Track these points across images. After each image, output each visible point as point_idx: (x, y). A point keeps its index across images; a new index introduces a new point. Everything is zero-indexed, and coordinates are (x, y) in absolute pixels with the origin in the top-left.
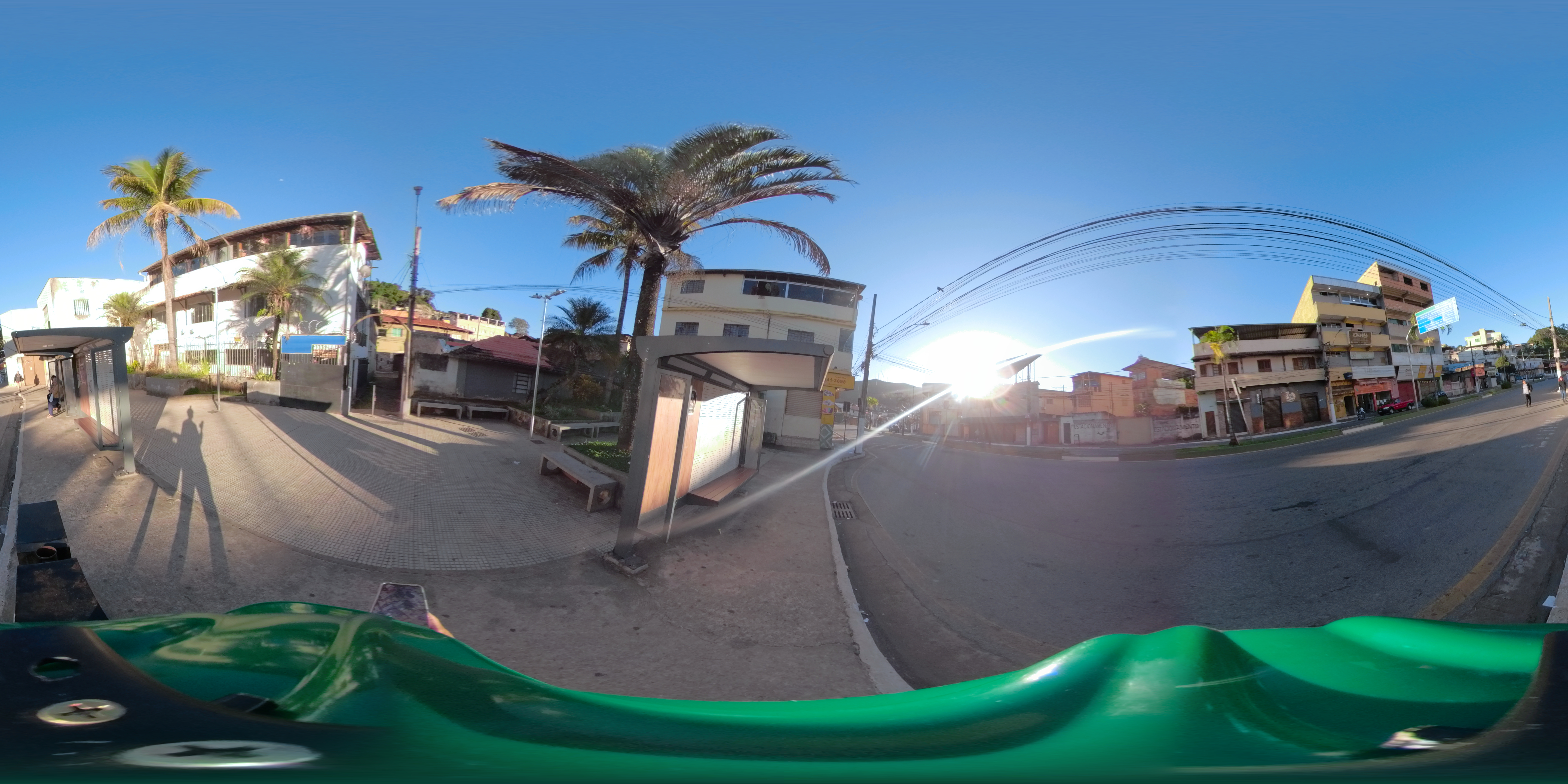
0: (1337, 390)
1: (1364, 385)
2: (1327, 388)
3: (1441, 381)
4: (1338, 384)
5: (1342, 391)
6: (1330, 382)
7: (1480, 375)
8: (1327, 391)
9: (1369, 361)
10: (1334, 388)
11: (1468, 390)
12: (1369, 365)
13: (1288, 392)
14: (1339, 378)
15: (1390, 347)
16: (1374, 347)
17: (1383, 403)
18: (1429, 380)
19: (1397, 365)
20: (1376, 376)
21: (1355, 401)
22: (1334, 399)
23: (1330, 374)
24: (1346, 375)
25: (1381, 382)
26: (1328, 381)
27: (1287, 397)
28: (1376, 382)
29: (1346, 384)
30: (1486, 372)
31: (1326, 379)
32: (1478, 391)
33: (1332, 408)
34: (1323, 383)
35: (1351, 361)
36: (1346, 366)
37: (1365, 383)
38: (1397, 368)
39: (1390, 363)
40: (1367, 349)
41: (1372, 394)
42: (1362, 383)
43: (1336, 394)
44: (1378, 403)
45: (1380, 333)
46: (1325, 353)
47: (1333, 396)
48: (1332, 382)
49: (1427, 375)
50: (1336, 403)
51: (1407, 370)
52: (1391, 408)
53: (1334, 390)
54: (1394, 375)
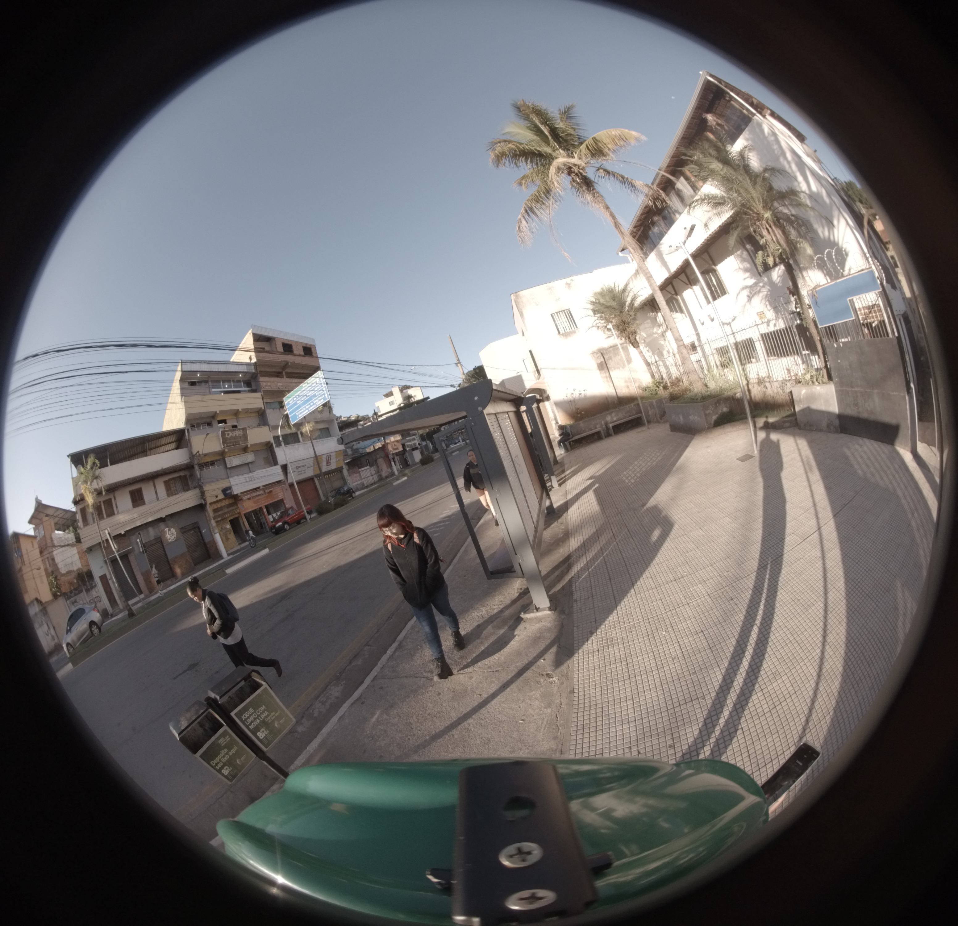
0: (220, 513)
1: (249, 499)
2: (207, 514)
3: (345, 472)
4: (219, 505)
5: (225, 513)
6: (208, 505)
7: (395, 452)
8: (208, 518)
9: (250, 466)
10: (215, 511)
11: (384, 474)
12: (250, 472)
13: (167, 529)
14: (217, 497)
15: (272, 441)
16: (252, 445)
17: (276, 518)
18: (328, 473)
19: (285, 463)
20: (260, 484)
21: (243, 523)
22: (218, 526)
23: (207, 495)
24: (224, 491)
25: (268, 490)
26: (206, 504)
27: (168, 536)
28: (262, 492)
29: (227, 502)
30: (403, 445)
31: (204, 503)
32: (396, 473)
33: (218, 537)
34: (201, 508)
35: (228, 471)
36: (224, 479)
37: (249, 496)
38: (285, 468)
39: (275, 463)
40: (245, 450)
41: (261, 509)
42: (245, 498)
43: (219, 519)
44: (270, 518)
45: (259, 425)
46: (196, 467)
47: (217, 522)
48: (211, 504)
49: (325, 469)
50: (221, 531)
51: (298, 467)
52: (285, 523)
53: (216, 514)
54: (281, 477)
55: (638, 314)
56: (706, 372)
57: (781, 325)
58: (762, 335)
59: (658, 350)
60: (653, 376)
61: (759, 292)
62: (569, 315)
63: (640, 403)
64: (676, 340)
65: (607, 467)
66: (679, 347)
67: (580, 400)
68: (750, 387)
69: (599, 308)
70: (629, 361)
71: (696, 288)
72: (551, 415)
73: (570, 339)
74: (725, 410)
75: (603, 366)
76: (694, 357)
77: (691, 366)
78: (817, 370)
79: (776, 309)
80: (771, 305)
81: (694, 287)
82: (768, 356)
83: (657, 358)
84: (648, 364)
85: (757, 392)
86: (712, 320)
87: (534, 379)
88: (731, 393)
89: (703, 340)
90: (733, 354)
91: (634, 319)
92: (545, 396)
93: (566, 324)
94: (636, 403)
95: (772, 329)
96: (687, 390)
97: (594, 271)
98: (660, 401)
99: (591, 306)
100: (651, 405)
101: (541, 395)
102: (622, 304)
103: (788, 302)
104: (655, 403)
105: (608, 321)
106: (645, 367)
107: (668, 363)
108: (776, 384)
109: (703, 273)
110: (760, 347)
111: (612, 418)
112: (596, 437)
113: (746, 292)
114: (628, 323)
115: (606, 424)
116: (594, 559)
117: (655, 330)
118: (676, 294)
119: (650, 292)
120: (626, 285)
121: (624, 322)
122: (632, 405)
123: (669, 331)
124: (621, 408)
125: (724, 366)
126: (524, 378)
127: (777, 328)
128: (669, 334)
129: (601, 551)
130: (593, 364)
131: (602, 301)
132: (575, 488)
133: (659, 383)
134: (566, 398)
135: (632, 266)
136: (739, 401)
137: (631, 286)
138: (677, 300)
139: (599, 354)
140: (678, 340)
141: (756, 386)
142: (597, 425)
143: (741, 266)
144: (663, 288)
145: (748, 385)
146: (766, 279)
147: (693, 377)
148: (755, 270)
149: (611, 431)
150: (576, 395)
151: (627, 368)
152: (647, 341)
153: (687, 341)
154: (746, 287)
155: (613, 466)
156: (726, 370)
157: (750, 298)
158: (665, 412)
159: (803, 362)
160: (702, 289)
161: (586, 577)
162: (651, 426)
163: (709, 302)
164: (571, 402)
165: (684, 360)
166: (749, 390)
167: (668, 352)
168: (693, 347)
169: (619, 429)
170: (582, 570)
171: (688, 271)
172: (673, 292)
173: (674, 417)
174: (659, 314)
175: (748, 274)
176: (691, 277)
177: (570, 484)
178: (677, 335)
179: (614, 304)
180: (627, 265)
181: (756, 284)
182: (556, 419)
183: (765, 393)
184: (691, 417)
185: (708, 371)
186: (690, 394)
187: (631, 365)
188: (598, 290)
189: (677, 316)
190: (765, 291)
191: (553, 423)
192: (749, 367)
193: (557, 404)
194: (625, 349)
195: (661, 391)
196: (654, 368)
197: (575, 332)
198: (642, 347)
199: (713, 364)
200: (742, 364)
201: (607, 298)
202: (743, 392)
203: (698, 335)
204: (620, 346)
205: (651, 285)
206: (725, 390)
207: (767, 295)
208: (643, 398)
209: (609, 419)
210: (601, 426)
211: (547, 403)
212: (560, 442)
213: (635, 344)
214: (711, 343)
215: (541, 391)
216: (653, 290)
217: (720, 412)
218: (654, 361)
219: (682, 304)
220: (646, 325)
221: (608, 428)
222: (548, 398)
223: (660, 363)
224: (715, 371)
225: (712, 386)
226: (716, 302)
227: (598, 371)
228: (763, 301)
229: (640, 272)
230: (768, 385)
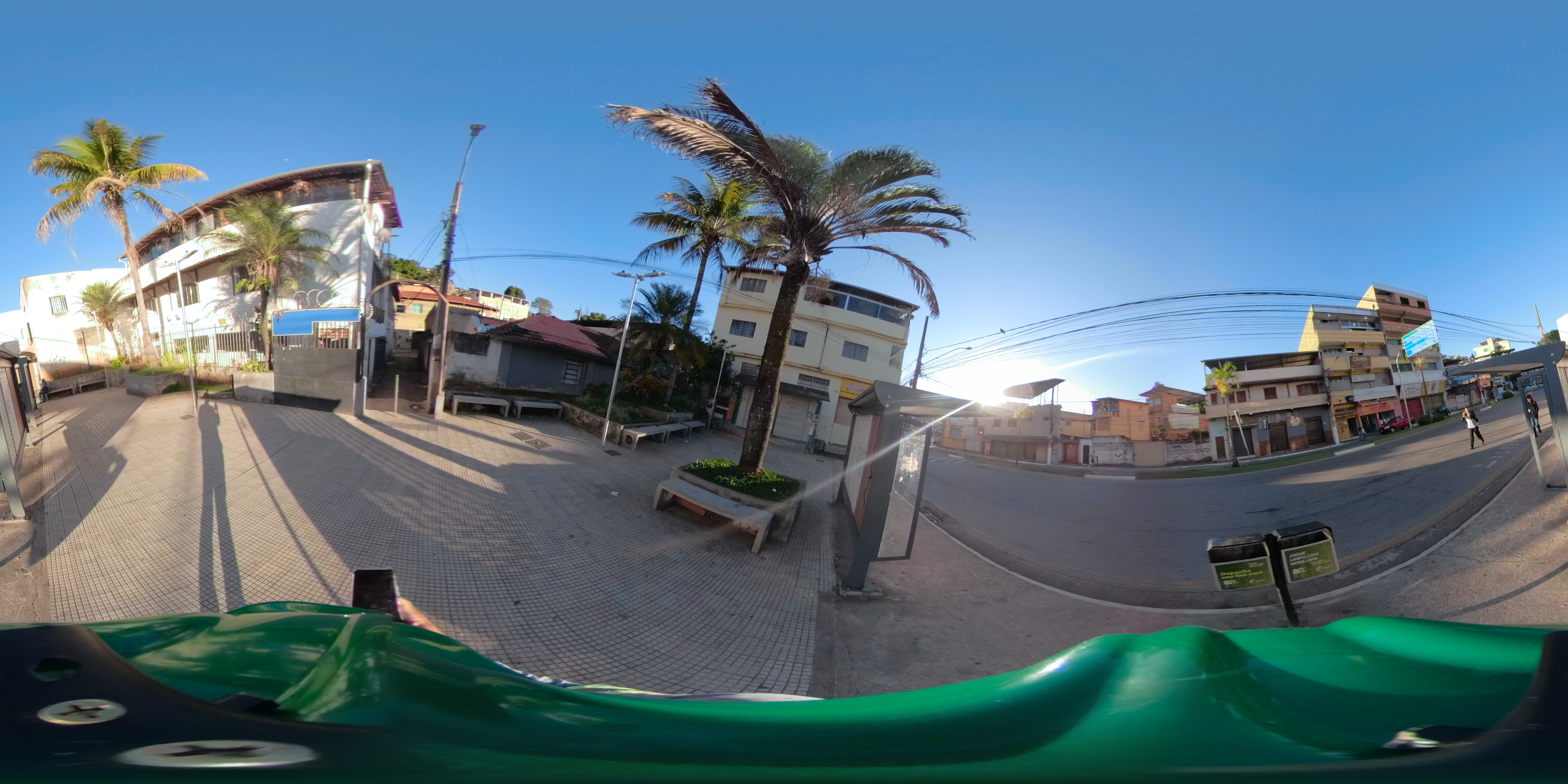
5: (1345, 414)
6: (1332, 406)
8: (1330, 415)
9: (1371, 382)
10: (1337, 411)
12: (1370, 387)
13: (1293, 417)
14: (1340, 401)
15: (1391, 367)
16: (1374, 369)
17: (1386, 422)
18: (1432, 395)
19: (1399, 384)
20: (1378, 397)
23: (1333, 399)
24: (1347, 398)
25: (1383, 402)
26: (1330, 405)
27: (1292, 422)
28: (1377, 403)
33: (1335, 429)
37: (1367, 404)
38: (1398, 387)
39: (1391, 383)
40: (1368, 371)
41: (1375, 415)
43: (1339, 417)
44: (1381, 422)
46: (1326, 379)
48: (1335, 405)
49: (1430, 392)
52: (1392, 427)
54: (1395, 394)
55: (119, 307)
56: (162, 354)
57: (237, 330)
58: (217, 335)
59: (127, 334)
60: (119, 353)
61: (228, 305)
62: (64, 300)
63: (106, 372)
64: (144, 329)
65: (75, 415)
66: (145, 334)
67: (60, 364)
68: (197, 368)
69: (89, 298)
70: (103, 340)
71: (174, 295)
72: (36, 373)
73: (60, 318)
74: (173, 383)
75: (82, 342)
76: (155, 343)
77: (151, 349)
78: (260, 362)
79: (237, 319)
80: (233, 315)
81: (172, 294)
82: (218, 349)
83: (125, 341)
84: (117, 344)
85: (202, 373)
86: (178, 319)
87: (27, 344)
88: (180, 372)
89: (166, 332)
90: (189, 345)
91: (115, 310)
92: (34, 358)
93: (60, 307)
94: (102, 371)
95: (228, 331)
96: (144, 366)
97: (93, 270)
98: (122, 372)
99: (82, 296)
100: (114, 374)
101: (31, 358)
102: (108, 297)
103: (251, 316)
104: (117, 373)
105: (93, 309)
106: (114, 346)
107: (133, 345)
108: (220, 369)
109: (184, 285)
110: (212, 343)
111: (83, 380)
112: (68, 393)
113: (215, 304)
114: (109, 312)
115: (77, 385)
116: (62, 483)
117: (129, 320)
118: (155, 297)
119: (133, 292)
120: (116, 284)
121: (105, 311)
122: (99, 372)
123: (140, 323)
124: (90, 373)
125: (178, 352)
126: (20, 343)
127: (233, 331)
128: (139, 325)
129: (68, 477)
130: (74, 339)
131: (92, 293)
132: (49, 429)
133: (123, 358)
134: (49, 362)
135: (126, 271)
136: (186, 378)
137: (120, 285)
138: (154, 301)
139: (81, 332)
140: (146, 329)
141: (202, 368)
142: (70, 384)
143: (220, 286)
144: (145, 291)
145: (195, 367)
146: (238, 298)
147: (151, 357)
148: (232, 290)
149: (81, 390)
150: (58, 360)
151: (100, 345)
152: (120, 327)
153: (152, 331)
154: (218, 300)
155: (79, 415)
156: (179, 355)
157: (216, 308)
158: (124, 380)
159: (249, 356)
160: (179, 297)
161: (55, 496)
162: (112, 388)
163: (180, 305)
164: (52, 365)
165: (146, 344)
166: (196, 371)
167: (135, 337)
168: (157, 336)
169: (87, 388)
170: (52, 491)
171: (171, 282)
172: (153, 295)
173: (131, 384)
174: (136, 309)
175: (223, 292)
176: (172, 287)
177: (45, 426)
178: (146, 326)
179: (101, 297)
180: (122, 269)
181: (227, 300)
182: (39, 376)
183: (209, 374)
184: (145, 386)
185: (165, 354)
186: (146, 369)
187: (103, 343)
188: (92, 284)
189: (150, 313)
190: (233, 306)
191: (37, 379)
192: (198, 355)
193: (43, 366)
194: (102, 331)
195: (124, 364)
196: (121, 347)
197: (65, 314)
198: (114, 331)
199: (169, 350)
200: (193, 352)
201: (97, 291)
202: (190, 372)
203: (163, 328)
204: (98, 329)
205: (136, 287)
206: (176, 369)
207: (233, 309)
208: (108, 368)
209: (80, 380)
210: (73, 385)
211: (34, 364)
212: (40, 394)
213: (110, 328)
214: (172, 336)
215: (31, 355)
216: (137, 291)
217: (169, 384)
218: (122, 342)
219: (157, 305)
220: (123, 316)
221: (78, 388)
222: (36, 360)
223: (127, 344)
224: (170, 355)
225: (166, 365)
226: (186, 307)
227: (77, 345)
228: (228, 313)
229: (131, 276)
230: (213, 369)
